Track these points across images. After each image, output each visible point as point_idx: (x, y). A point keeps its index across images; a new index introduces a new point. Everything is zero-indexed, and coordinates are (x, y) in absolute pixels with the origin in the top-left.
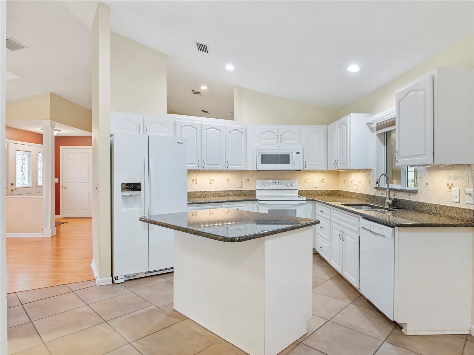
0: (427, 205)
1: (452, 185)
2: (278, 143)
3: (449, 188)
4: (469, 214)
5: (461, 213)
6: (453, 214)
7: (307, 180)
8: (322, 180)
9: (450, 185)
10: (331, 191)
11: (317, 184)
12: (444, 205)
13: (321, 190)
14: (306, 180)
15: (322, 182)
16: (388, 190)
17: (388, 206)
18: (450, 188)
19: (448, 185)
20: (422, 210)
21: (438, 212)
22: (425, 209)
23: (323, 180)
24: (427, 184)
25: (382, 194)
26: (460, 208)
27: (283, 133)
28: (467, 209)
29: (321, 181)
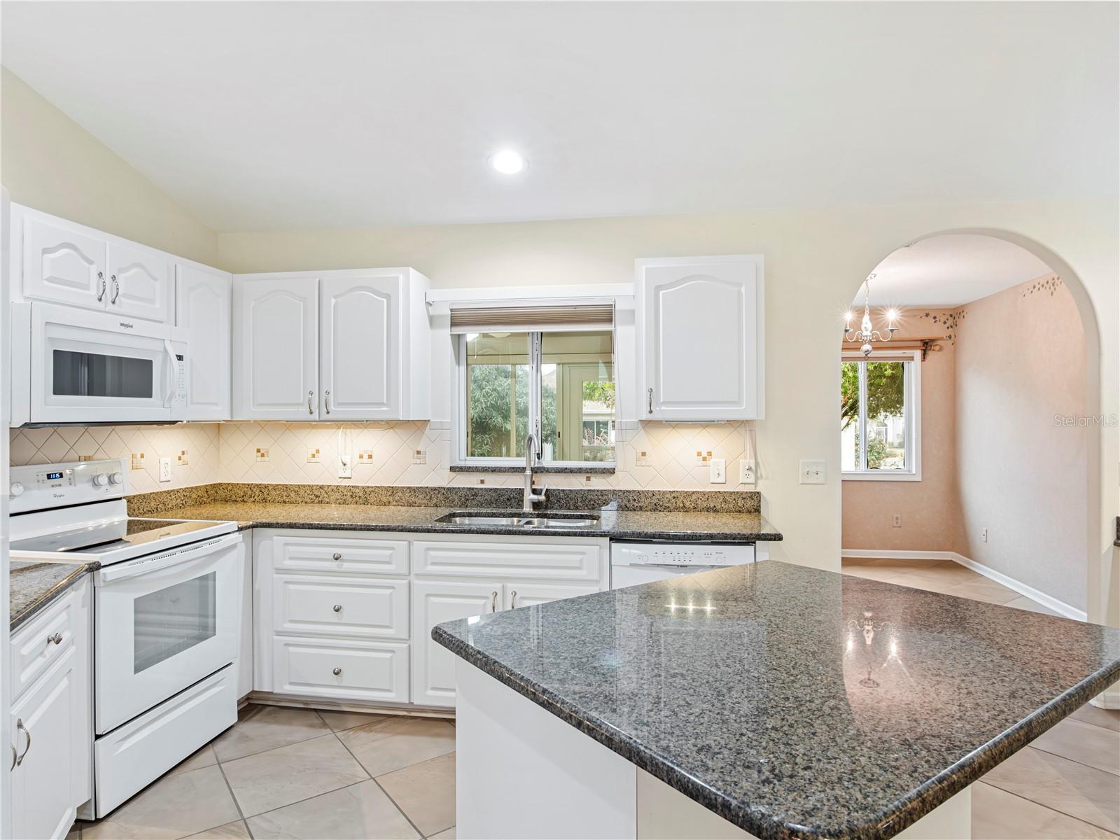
0: (651, 495)
1: (710, 454)
2: (101, 305)
3: (701, 459)
4: (753, 499)
5: (734, 499)
6: (716, 505)
7: (142, 456)
8: (180, 454)
9: (704, 454)
10: (207, 489)
11: (169, 469)
12: (695, 490)
13: (184, 490)
14: (139, 456)
15: (181, 462)
16: (528, 472)
17: (532, 510)
18: (704, 459)
19: (699, 454)
20: (636, 505)
21: (681, 505)
22: (644, 502)
23: (183, 453)
24: (644, 454)
25: (482, 482)
26: (731, 493)
27: (121, 270)
28: (747, 493)
29: (180, 458)
